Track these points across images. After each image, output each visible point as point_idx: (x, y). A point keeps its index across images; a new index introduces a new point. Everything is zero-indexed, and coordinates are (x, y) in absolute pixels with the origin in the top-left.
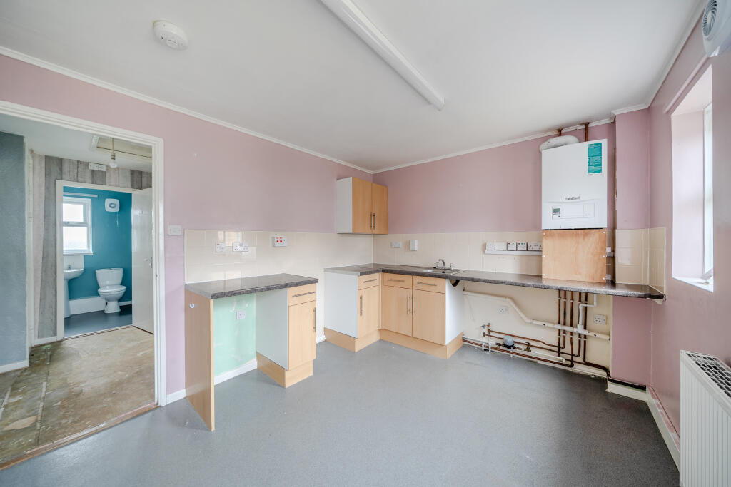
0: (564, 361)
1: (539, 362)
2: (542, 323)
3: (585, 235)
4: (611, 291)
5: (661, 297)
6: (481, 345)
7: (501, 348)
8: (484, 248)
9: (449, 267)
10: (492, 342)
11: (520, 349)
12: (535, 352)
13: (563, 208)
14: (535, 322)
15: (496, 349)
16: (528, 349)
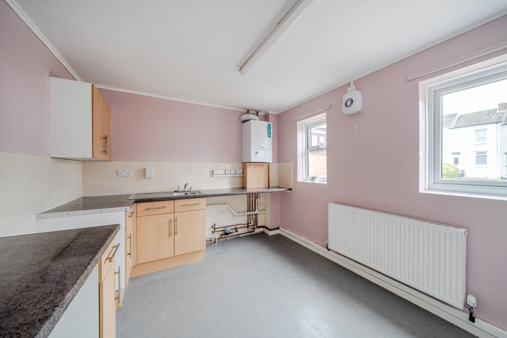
0: (251, 230)
1: (241, 236)
2: (242, 214)
3: (263, 165)
4: (268, 190)
5: (291, 189)
6: (212, 240)
7: (223, 236)
8: (212, 173)
9: (189, 189)
10: (217, 235)
11: (232, 233)
12: (240, 231)
13: (259, 151)
14: (240, 214)
15: (220, 238)
16: (237, 231)
